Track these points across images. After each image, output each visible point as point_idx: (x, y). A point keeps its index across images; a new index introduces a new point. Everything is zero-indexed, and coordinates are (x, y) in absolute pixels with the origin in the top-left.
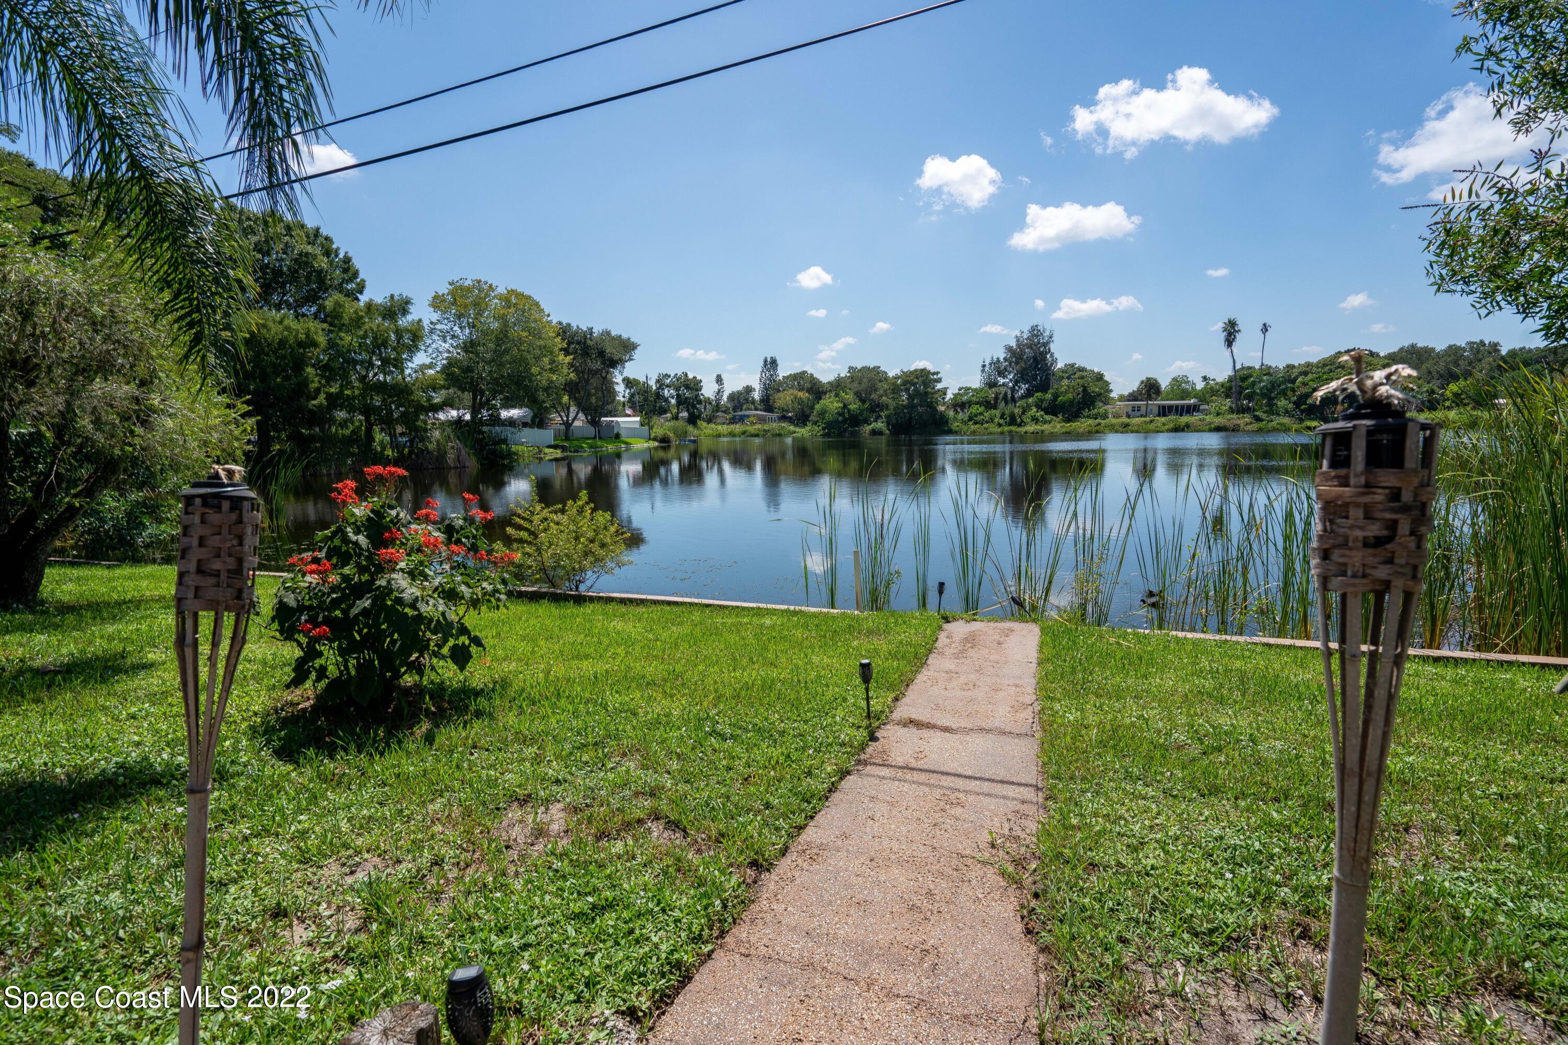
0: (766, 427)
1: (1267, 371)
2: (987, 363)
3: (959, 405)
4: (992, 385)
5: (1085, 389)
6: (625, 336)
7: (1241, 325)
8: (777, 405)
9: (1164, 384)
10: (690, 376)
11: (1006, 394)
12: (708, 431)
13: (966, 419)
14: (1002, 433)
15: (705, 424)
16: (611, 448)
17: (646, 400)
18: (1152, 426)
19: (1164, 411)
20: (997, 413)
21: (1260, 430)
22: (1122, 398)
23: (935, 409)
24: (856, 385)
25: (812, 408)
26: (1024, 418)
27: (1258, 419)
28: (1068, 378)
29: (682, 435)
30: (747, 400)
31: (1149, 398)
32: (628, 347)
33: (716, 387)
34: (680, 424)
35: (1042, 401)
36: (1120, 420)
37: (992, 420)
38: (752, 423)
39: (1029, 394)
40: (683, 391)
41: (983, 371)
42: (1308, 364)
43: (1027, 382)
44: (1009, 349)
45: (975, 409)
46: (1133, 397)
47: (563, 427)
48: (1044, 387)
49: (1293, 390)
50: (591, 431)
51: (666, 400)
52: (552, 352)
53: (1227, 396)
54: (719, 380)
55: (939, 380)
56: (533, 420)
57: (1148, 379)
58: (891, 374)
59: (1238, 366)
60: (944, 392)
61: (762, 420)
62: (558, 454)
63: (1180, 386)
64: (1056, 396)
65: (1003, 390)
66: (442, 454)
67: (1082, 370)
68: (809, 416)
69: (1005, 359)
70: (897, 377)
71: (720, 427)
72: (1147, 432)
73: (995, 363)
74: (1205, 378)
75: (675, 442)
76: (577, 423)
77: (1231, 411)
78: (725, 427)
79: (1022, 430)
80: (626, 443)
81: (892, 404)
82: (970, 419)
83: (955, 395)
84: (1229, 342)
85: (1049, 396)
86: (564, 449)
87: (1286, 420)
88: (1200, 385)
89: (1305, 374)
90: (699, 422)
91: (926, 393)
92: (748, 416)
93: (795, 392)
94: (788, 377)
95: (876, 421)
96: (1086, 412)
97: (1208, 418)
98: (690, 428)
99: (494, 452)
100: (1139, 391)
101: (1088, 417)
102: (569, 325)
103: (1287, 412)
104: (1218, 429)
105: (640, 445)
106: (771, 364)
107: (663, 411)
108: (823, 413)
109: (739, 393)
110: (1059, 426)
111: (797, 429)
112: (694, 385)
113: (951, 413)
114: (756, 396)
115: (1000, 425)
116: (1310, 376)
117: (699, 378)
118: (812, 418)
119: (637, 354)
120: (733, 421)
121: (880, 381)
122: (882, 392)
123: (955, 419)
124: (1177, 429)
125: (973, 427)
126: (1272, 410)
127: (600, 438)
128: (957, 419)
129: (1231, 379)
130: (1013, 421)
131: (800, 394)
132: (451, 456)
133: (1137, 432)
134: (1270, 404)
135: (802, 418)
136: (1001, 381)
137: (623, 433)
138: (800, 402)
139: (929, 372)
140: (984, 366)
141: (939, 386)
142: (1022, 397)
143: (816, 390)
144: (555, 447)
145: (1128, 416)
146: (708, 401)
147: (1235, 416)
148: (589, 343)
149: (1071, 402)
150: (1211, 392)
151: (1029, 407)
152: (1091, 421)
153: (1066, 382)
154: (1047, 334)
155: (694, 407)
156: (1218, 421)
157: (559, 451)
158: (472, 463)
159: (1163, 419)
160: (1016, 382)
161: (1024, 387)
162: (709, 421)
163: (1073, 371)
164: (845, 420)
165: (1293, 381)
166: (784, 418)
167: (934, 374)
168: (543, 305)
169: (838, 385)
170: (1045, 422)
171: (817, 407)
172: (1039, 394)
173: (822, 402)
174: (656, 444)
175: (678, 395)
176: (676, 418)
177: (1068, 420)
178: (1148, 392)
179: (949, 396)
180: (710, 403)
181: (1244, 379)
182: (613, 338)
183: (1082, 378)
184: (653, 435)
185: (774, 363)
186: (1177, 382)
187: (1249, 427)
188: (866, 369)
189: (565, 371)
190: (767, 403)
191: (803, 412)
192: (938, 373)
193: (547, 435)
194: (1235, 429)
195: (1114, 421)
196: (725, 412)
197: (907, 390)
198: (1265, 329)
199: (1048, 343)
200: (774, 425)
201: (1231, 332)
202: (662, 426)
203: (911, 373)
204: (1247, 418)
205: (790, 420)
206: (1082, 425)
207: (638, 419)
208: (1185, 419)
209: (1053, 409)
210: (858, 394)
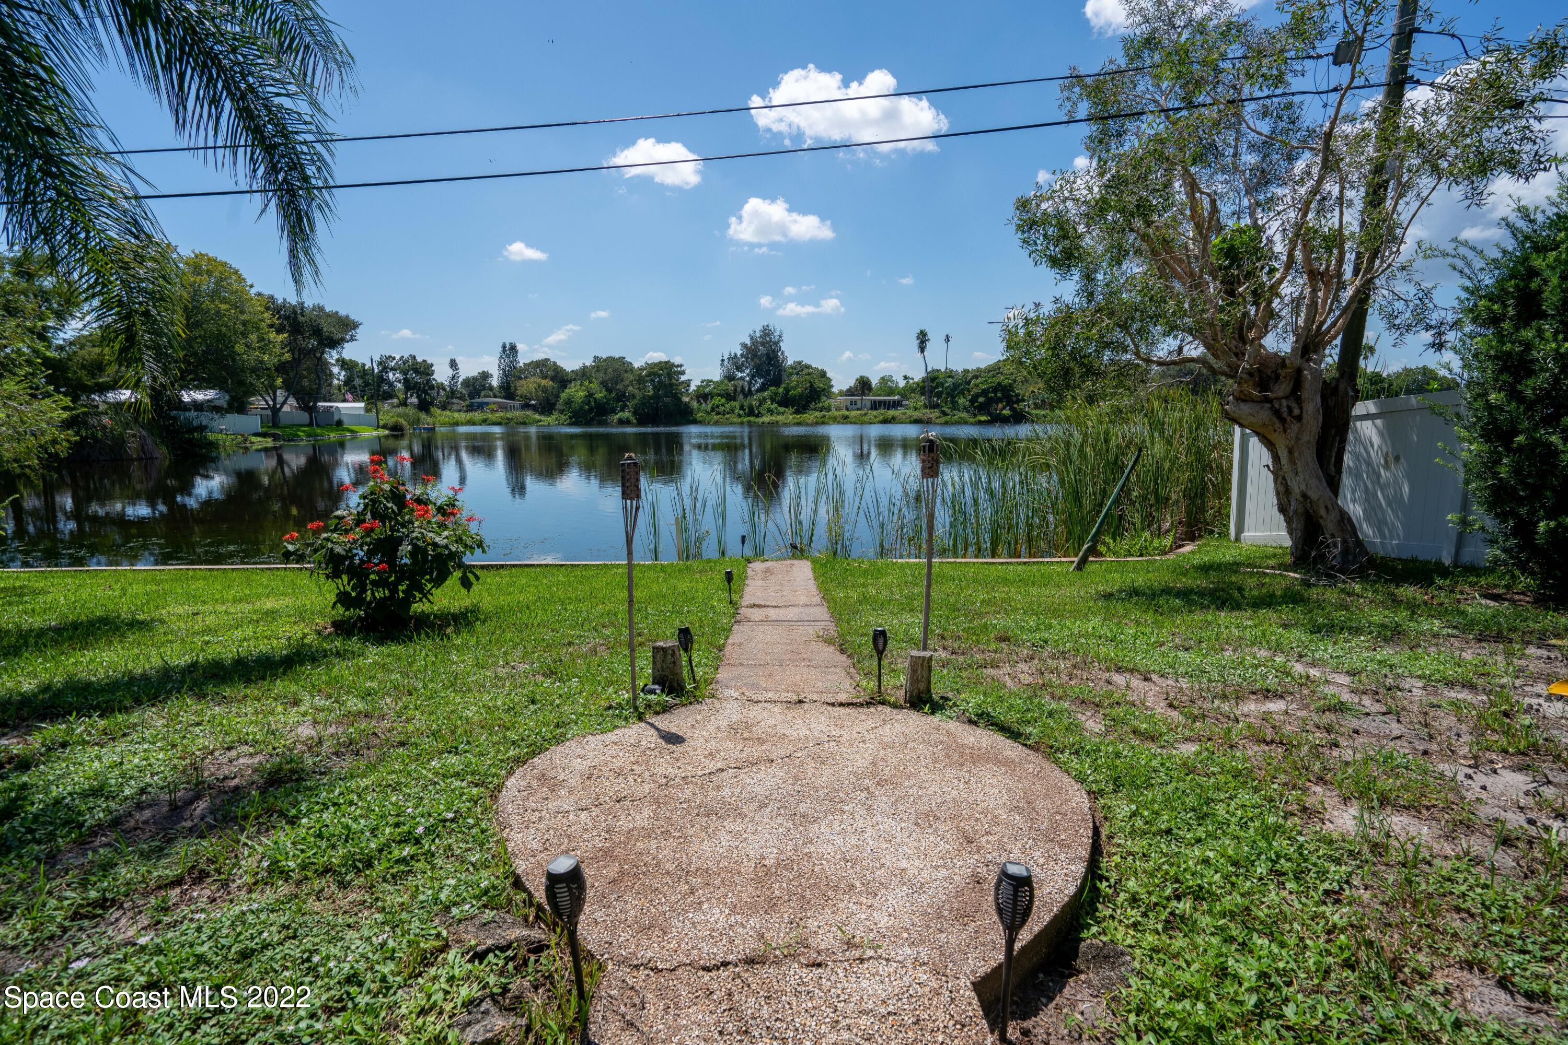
0: (509, 415)
1: (950, 374)
2: (726, 358)
3: (703, 396)
4: (730, 378)
5: (811, 386)
6: (342, 313)
7: (930, 336)
8: (519, 392)
9: (874, 381)
10: (419, 359)
11: (743, 387)
12: (444, 419)
13: (709, 409)
14: (742, 423)
15: (439, 411)
16: (333, 436)
17: (367, 384)
18: (866, 418)
19: (875, 405)
20: (736, 404)
21: (946, 423)
22: (841, 393)
23: (680, 400)
24: (601, 375)
25: (557, 396)
26: (761, 409)
27: (944, 414)
28: (797, 374)
29: (416, 422)
30: (484, 386)
31: (863, 394)
32: (348, 326)
33: (450, 372)
34: (411, 411)
35: (776, 394)
36: (841, 413)
37: (732, 411)
38: (493, 411)
39: (763, 388)
40: (412, 375)
41: (722, 365)
42: (978, 370)
43: (761, 376)
44: (744, 346)
45: (717, 401)
46: (850, 392)
47: (269, 412)
48: (777, 382)
49: (969, 391)
50: (304, 417)
51: (391, 385)
52: (258, 329)
53: (923, 394)
54: (453, 364)
55: (683, 373)
56: (230, 404)
57: (862, 378)
58: (636, 365)
59: (929, 369)
60: (688, 383)
61: (503, 407)
62: (269, 442)
63: (886, 384)
64: (787, 390)
65: (741, 383)
66: (120, 442)
67: (808, 367)
68: (555, 404)
69: (742, 355)
70: (642, 369)
71: (456, 415)
72: (863, 423)
73: (733, 358)
74: (905, 377)
75: (409, 431)
76: (286, 408)
77: (926, 407)
78: (463, 415)
79: (760, 420)
80: (352, 431)
81: (639, 395)
82: (713, 410)
83: (698, 387)
84: (922, 349)
85: (781, 390)
86: (275, 437)
87: (964, 415)
88: (902, 384)
89: (976, 377)
90: (432, 409)
91: (671, 385)
92: (487, 404)
93: (539, 380)
94: (529, 364)
95: (622, 410)
96: (812, 405)
97: (909, 412)
98: (423, 415)
99: (190, 442)
100: (856, 388)
101: (815, 409)
102: (272, 297)
103: (965, 408)
104: (917, 421)
105: (369, 433)
106: (510, 351)
107: (388, 396)
108: (569, 402)
109: (474, 378)
110: (791, 417)
111: (543, 418)
112: (425, 369)
113: (695, 404)
114: (495, 382)
115: (740, 416)
116: (980, 380)
117: (429, 362)
118: (558, 406)
119: (360, 333)
120: (470, 408)
121: (626, 372)
122: (627, 382)
123: (699, 410)
124: (885, 421)
125: (716, 418)
126: (955, 406)
127: (318, 425)
128: (701, 409)
129: (924, 380)
130: (751, 412)
131: (544, 382)
132: (132, 447)
133: (855, 423)
134: (954, 403)
135: (547, 407)
136: (739, 375)
137: (345, 420)
138: (545, 390)
139: (673, 365)
140: (723, 360)
141: (683, 378)
142: (758, 391)
143: (561, 378)
144: (264, 435)
145: (847, 409)
146: (441, 386)
147: (928, 411)
148: (301, 319)
149: (801, 396)
150: (912, 390)
151: (764, 400)
152: (817, 414)
153: (795, 377)
154: (777, 333)
155: (426, 393)
156: (917, 415)
157: (269, 440)
158: (162, 454)
159: (874, 413)
160: (753, 377)
161: (760, 381)
162: (444, 407)
163: (800, 368)
164: (591, 409)
165: (969, 383)
166: (526, 406)
167: (678, 366)
168: (244, 273)
169: (583, 374)
170: (780, 414)
171: (564, 396)
172: (773, 388)
173: (567, 391)
174: (387, 432)
175: (406, 380)
176: (404, 404)
177: (797, 412)
178: (863, 387)
179: (693, 388)
180: (444, 389)
181: (933, 379)
182: (329, 315)
183: (809, 374)
184: (381, 423)
185: (513, 348)
186: (884, 380)
187: (938, 421)
188: (611, 359)
189: (278, 350)
190: (507, 390)
191: (548, 400)
192: (681, 366)
193: (251, 422)
194: (928, 422)
195: (836, 413)
196: (460, 398)
197: (652, 381)
198: (947, 339)
199: (779, 342)
200: (518, 413)
201: (923, 339)
202: (388, 412)
203: (656, 365)
204: (937, 413)
205: (534, 408)
206: (811, 416)
207: (362, 405)
208: (891, 413)
209: (785, 401)
210: (604, 384)
